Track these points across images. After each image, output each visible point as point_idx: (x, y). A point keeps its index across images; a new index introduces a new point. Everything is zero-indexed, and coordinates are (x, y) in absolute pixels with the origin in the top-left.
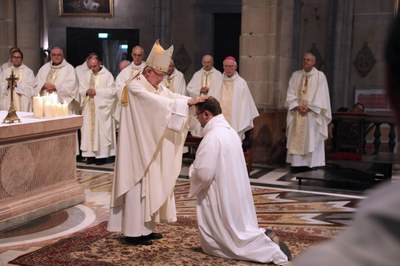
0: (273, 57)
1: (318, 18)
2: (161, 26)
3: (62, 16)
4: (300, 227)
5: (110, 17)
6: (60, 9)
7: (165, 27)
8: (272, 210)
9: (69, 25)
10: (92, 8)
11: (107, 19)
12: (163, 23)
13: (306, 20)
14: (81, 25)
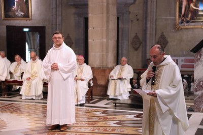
0: (105, 40)
1: (138, 20)
2: (56, 25)
3: (4, 19)
4: (105, 128)
5: (30, 20)
6: (3, 16)
7: (59, 25)
8: (94, 120)
9: (8, 25)
10: (20, 15)
11: (28, 21)
12: (58, 23)
13: (132, 21)
14: (14, 25)
